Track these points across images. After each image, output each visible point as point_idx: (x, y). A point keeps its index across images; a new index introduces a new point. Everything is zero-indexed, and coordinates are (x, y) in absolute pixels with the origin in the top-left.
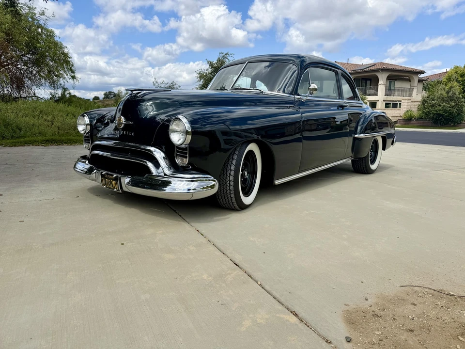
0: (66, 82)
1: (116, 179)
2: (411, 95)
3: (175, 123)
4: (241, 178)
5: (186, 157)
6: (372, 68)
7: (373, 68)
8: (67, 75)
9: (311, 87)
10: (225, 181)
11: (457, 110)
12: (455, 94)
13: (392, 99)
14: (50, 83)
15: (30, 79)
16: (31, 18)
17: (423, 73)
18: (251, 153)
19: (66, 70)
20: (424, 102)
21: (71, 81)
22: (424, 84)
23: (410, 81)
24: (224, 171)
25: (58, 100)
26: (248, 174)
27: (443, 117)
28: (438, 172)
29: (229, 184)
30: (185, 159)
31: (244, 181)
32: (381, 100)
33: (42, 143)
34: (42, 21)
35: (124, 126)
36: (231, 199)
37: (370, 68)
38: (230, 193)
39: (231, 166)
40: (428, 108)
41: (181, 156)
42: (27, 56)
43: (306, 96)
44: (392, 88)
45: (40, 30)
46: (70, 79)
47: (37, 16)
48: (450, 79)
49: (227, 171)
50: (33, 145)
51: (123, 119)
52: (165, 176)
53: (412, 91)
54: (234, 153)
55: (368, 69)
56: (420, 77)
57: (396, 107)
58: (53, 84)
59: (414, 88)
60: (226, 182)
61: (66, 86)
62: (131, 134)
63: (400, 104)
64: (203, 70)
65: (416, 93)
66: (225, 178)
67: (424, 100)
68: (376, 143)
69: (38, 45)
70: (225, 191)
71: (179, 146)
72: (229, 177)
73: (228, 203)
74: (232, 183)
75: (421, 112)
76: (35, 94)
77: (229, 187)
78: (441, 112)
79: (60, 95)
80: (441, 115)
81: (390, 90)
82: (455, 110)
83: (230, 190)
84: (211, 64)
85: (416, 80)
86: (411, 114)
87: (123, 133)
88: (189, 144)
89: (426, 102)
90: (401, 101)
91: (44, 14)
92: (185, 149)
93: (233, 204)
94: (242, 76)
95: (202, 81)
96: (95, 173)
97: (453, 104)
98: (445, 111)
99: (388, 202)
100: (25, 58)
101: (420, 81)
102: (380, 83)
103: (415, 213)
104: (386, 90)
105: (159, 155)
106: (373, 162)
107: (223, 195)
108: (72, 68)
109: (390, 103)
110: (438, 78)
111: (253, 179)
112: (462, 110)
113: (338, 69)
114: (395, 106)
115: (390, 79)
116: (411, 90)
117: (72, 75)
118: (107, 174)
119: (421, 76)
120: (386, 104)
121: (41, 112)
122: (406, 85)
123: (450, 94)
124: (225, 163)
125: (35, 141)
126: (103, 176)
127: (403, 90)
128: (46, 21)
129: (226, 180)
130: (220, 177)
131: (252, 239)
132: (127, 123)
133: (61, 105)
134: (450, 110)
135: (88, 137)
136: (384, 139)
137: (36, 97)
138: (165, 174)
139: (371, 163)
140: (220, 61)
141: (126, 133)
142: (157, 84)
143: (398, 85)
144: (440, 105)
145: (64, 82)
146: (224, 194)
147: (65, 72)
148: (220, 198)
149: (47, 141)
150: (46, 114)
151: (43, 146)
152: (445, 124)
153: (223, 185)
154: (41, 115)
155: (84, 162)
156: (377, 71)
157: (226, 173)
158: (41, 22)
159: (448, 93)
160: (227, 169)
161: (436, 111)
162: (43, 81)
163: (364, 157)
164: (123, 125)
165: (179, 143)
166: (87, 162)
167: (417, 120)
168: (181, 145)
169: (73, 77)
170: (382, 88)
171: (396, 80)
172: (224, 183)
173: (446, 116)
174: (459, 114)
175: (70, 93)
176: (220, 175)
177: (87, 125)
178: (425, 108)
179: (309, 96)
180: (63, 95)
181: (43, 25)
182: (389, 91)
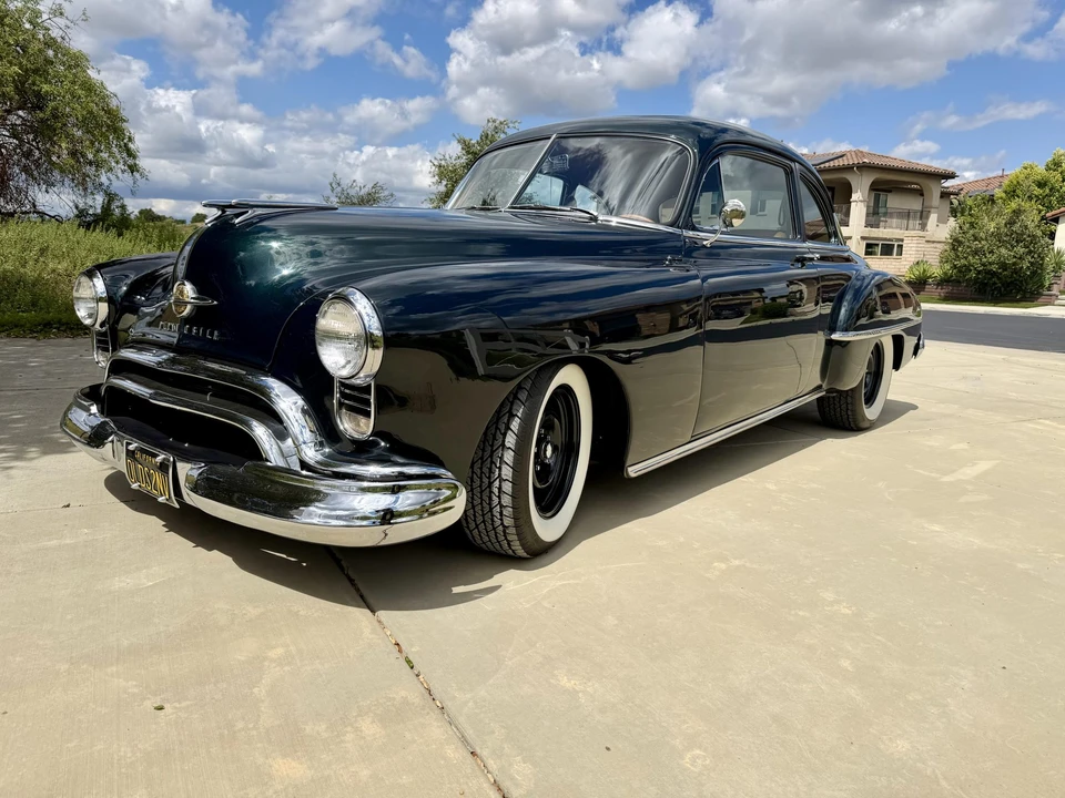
0: (113, 178)
1: (163, 467)
2: (923, 227)
3: (331, 310)
4: (535, 464)
5: (367, 415)
6: (836, 163)
7: (839, 163)
8: (117, 163)
9: (728, 209)
10: (486, 481)
11: (1032, 263)
12: (1026, 227)
13: (881, 236)
14: (73, 180)
15: (25, 169)
16: (31, 22)
17: (952, 176)
18: (566, 391)
19: (115, 150)
20: (956, 243)
21: (127, 176)
22: (952, 203)
23: (922, 195)
24: (483, 450)
25: (93, 221)
26: (553, 452)
27: (999, 279)
28: (1025, 424)
29: (500, 488)
30: (363, 421)
31: (543, 472)
32: (856, 238)
33: (32, 332)
34: (56, 31)
35: (192, 311)
36: (504, 531)
37: (832, 164)
38: (501, 513)
39: (504, 435)
40: (966, 258)
41: (351, 409)
42: (20, 113)
43: (714, 232)
44: (882, 210)
45: (51, 53)
46: (123, 171)
47: (45, 17)
48: (1014, 191)
49: (493, 452)
50: (8, 336)
51: (189, 290)
52: (304, 472)
53: (927, 218)
54: (516, 397)
55: (827, 165)
56: (946, 185)
57: (891, 254)
58: (82, 184)
59: (933, 210)
60: (490, 484)
61: (113, 190)
62: (211, 334)
63: (900, 247)
64: (447, 157)
65: (936, 223)
66: (486, 470)
67: (956, 240)
68: (878, 351)
69: (46, 87)
70: (487, 509)
71: (347, 382)
72: (500, 468)
73: (494, 540)
74: (507, 487)
75: (947, 266)
76: (35, 206)
77: (499, 497)
78: (994, 268)
79: (99, 211)
80: (994, 274)
81: (875, 213)
82: (1025, 264)
83: (502, 506)
84: (467, 146)
85: (936, 194)
86: (924, 271)
87: (190, 330)
88: (376, 376)
89: (960, 243)
90: (902, 240)
91: (61, 14)
92: (367, 389)
93: (509, 544)
94: (541, 172)
95: (444, 183)
96: (112, 442)
97: (1020, 250)
98: (1004, 266)
99: (936, 528)
100: (13, 119)
101: (945, 195)
102: (855, 197)
103: (1020, 566)
104: (868, 215)
105: (288, 402)
106: (870, 399)
107: (480, 519)
108: (131, 145)
109: (877, 245)
110: (985, 189)
111: (568, 463)
112: (1042, 265)
113: (793, 161)
114: (887, 250)
115: (878, 189)
116: (923, 216)
117: (131, 162)
118: (143, 451)
119: (948, 183)
120: (868, 246)
121: (43, 251)
122: (914, 204)
123: (1016, 228)
124: (487, 428)
125: (16, 326)
126: (130, 454)
127: (907, 215)
128: (68, 31)
129: (489, 478)
130: (472, 467)
131: (565, 682)
132: (201, 303)
133: (98, 236)
134: (1014, 264)
135: (104, 334)
136: (898, 342)
137: (38, 213)
138: (304, 465)
139: (866, 404)
140: (487, 137)
141: (198, 330)
142: (339, 189)
143: (894, 202)
144: (992, 252)
145: (109, 179)
146: (483, 515)
147: (111, 154)
148: (472, 525)
149: (45, 326)
150: (55, 256)
151: (35, 337)
152: (1001, 295)
153: (481, 492)
154: (42, 259)
155: (87, 409)
156: (849, 168)
157: (491, 456)
158: (55, 33)
159: (1011, 223)
160: (492, 446)
161: (983, 265)
162: (57, 174)
163: (851, 390)
164: (189, 307)
165: (345, 373)
166: (94, 409)
167: (938, 285)
168: (353, 377)
169: (133, 169)
170: (858, 210)
171: (890, 191)
172: (485, 485)
173: (1006, 276)
174: (1034, 273)
175: (123, 207)
176: (473, 464)
177: (100, 300)
178: (958, 256)
179: (722, 233)
180: (107, 209)
181: (59, 40)
182: (875, 216)
